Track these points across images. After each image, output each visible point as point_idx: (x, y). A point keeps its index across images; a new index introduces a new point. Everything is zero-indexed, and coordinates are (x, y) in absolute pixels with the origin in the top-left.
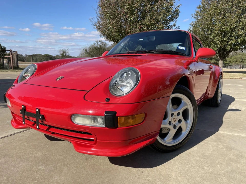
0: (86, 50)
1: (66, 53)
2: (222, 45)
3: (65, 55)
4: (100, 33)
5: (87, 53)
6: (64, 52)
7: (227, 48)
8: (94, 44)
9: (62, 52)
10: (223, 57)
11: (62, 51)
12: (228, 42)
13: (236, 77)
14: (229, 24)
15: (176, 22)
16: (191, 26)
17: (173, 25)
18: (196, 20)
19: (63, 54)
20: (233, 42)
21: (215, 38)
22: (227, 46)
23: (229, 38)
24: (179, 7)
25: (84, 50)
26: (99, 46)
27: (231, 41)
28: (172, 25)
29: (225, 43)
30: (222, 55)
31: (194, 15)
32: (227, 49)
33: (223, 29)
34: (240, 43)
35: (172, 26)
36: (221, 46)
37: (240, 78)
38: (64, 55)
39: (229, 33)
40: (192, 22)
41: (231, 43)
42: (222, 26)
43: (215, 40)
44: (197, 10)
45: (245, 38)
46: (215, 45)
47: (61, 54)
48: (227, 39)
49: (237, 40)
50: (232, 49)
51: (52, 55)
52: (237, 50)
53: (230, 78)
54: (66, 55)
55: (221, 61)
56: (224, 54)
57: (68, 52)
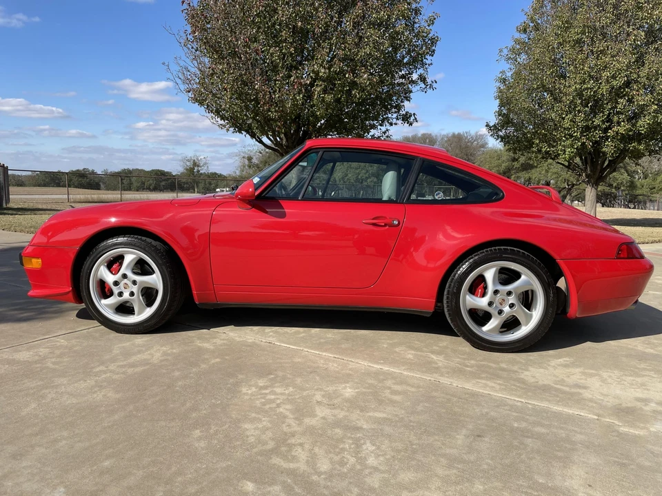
0: (250, 159)
1: (198, 166)
2: (587, 139)
3: (198, 171)
5: (254, 167)
6: (195, 164)
7: (604, 149)
9: (188, 164)
10: (596, 177)
11: (188, 161)
12: (606, 130)
14: (606, 74)
16: (499, 84)
18: (512, 66)
19: (190, 168)
20: (622, 130)
21: (563, 119)
22: (605, 142)
23: (609, 120)
24: (433, 24)
25: (244, 157)
27: (615, 129)
29: (598, 134)
30: (591, 171)
31: (505, 52)
32: (605, 154)
33: (587, 89)
34: (643, 132)
36: (583, 144)
38: (196, 170)
39: (607, 104)
41: (617, 133)
42: (584, 82)
43: (567, 126)
44: (517, 35)
45: (658, 117)
46: (567, 139)
47: (187, 170)
48: (603, 122)
49: (634, 125)
50: (621, 155)
52: (637, 155)
54: (201, 172)
55: (590, 188)
56: (599, 167)
57: (205, 164)
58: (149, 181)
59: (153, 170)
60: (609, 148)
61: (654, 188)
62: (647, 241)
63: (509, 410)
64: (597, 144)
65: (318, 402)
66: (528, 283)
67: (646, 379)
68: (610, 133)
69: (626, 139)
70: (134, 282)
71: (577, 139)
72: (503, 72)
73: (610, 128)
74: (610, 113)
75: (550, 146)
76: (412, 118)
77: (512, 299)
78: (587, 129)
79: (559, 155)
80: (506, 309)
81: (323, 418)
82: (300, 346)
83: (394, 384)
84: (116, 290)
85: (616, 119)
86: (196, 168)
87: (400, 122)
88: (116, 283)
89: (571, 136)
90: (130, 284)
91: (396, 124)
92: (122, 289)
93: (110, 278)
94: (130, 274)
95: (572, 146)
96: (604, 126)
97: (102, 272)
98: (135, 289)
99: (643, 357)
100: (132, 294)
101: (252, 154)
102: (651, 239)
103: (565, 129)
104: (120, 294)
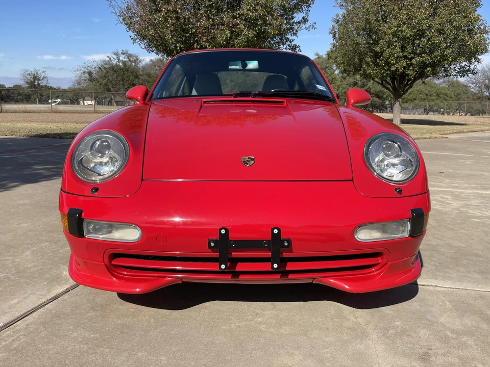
0: (90, 73)
1: (39, 80)
2: (399, 65)
3: (39, 84)
4: (133, 35)
5: (94, 80)
6: (35, 78)
8: (110, 59)
9: (29, 77)
11: (29, 75)
12: (411, 59)
13: (436, 136)
15: (307, 13)
16: (334, 24)
17: (301, 20)
18: (345, 12)
19: (31, 81)
22: (409, 68)
25: (84, 72)
26: (121, 64)
27: (418, 59)
28: (299, 20)
29: (404, 63)
32: (408, 75)
33: (402, 31)
35: (299, 22)
36: (397, 68)
37: (444, 136)
38: (36, 83)
40: (336, 15)
42: (399, 26)
47: (27, 83)
49: (430, 56)
51: (4, 85)
53: (424, 136)
54: (41, 84)
57: (45, 78)
60: (411, 73)
64: (405, 69)
68: (414, 61)
71: (394, 65)
72: (337, 15)
86: (36, 82)
96: (410, 57)
101: (92, 70)
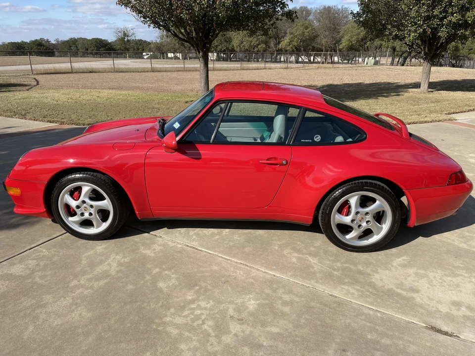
1: (128, 36)
2: (428, 26)
3: (128, 40)
6: (125, 35)
7: (439, 34)
10: (431, 55)
12: (442, 19)
19: (122, 38)
20: (454, 20)
21: (411, 9)
22: (441, 28)
23: (445, 11)
27: (449, 18)
29: (436, 22)
30: (428, 50)
32: (440, 37)
34: (470, 22)
36: (424, 30)
38: (126, 40)
41: (450, 21)
46: (413, 25)
48: (441, 13)
49: (463, 16)
50: (451, 38)
52: (464, 38)
55: (426, 63)
56: (434, 48)
57: (133, 34)
58: (91, 47)
59: (93, 39)
60: (443, 33)
61: (472, 49)
62: (464, 110)
63: (365, 320)
64: (435, 30)
65: (231, 317)
66: (380, 206)
67: (459, 279)
68: (445, 21)
69: (457, 26)
70: (92, 206)
71: (420, 26)
73: (445, 17)
74: (446, 6)
75: (399, 30)
76: (294, 15)
77: (369, 218)
78: (428, 18)
79: (405, 37)
80: (364, 224)
81: (236, 335)
82: (215, 251)
83: (284, 293)
84: (78, 211)
85: (450, 10)
87: (284, 18)
88: (78, 207)
89: (416, 24)
90: (88, 207)
91: (281, 20)
92: (84, 211)
93: (73, 203)
94: (87, 200)
95: (415, 31)
96: (441, 16)
97: (66, 198)
98: (92, 210)
99: (458, 253)
100: (91, 214)
102: (467, 108)
103: (411, 18)
104: (82, 214)
